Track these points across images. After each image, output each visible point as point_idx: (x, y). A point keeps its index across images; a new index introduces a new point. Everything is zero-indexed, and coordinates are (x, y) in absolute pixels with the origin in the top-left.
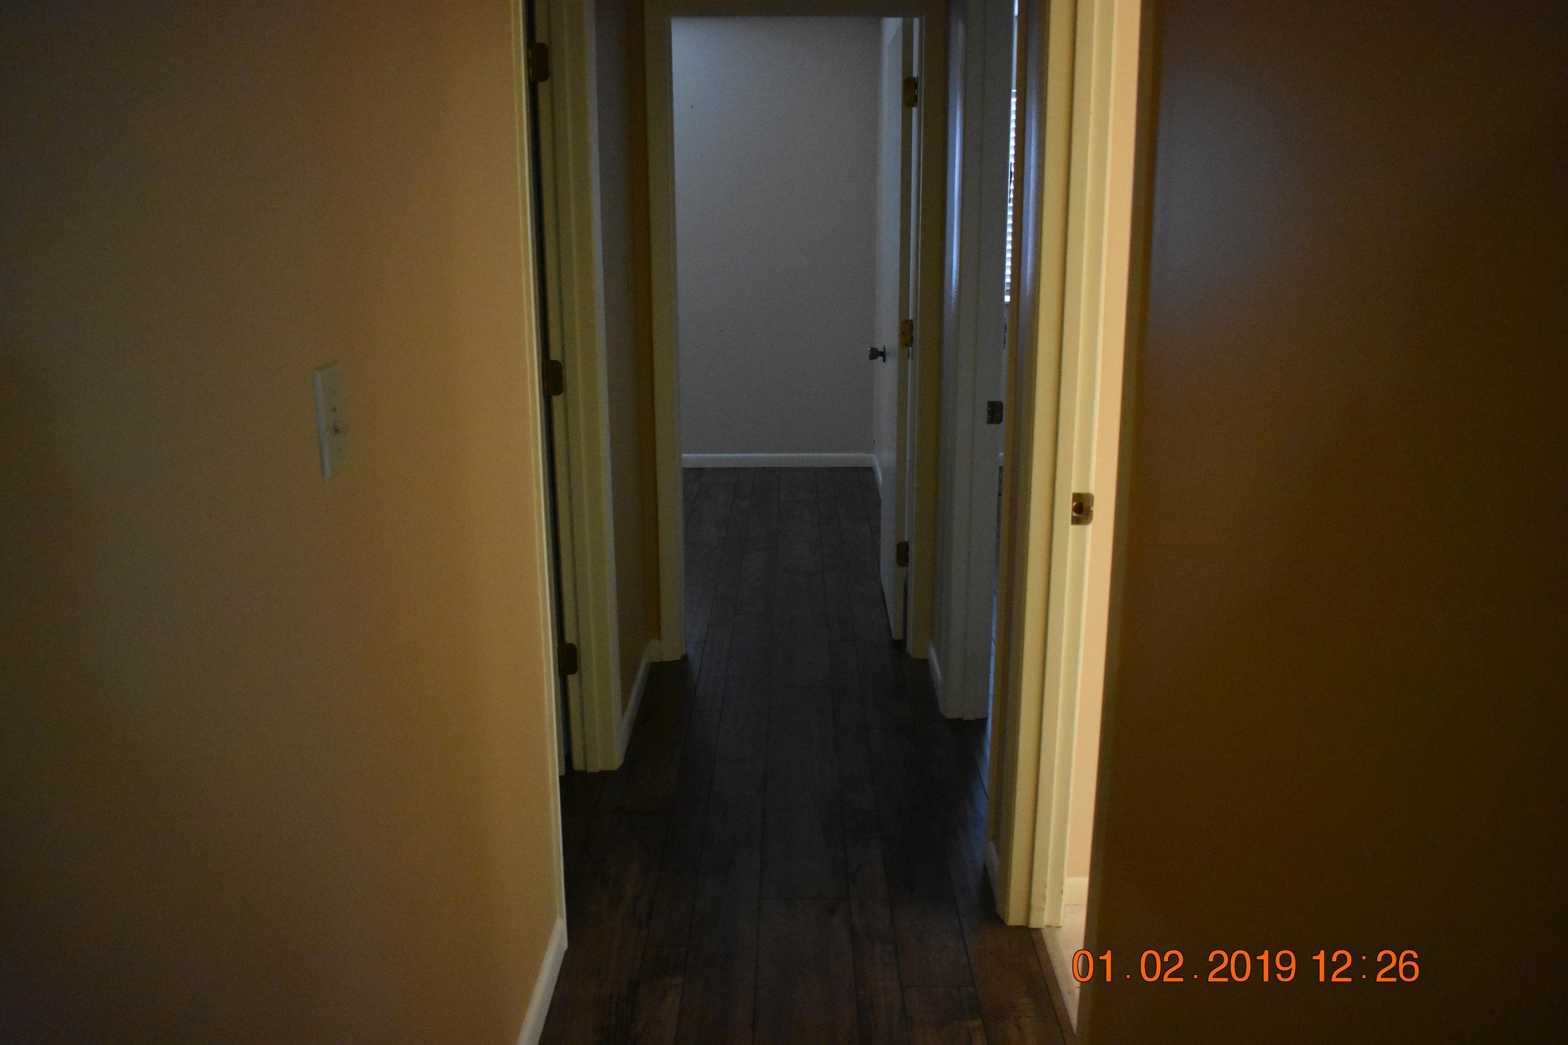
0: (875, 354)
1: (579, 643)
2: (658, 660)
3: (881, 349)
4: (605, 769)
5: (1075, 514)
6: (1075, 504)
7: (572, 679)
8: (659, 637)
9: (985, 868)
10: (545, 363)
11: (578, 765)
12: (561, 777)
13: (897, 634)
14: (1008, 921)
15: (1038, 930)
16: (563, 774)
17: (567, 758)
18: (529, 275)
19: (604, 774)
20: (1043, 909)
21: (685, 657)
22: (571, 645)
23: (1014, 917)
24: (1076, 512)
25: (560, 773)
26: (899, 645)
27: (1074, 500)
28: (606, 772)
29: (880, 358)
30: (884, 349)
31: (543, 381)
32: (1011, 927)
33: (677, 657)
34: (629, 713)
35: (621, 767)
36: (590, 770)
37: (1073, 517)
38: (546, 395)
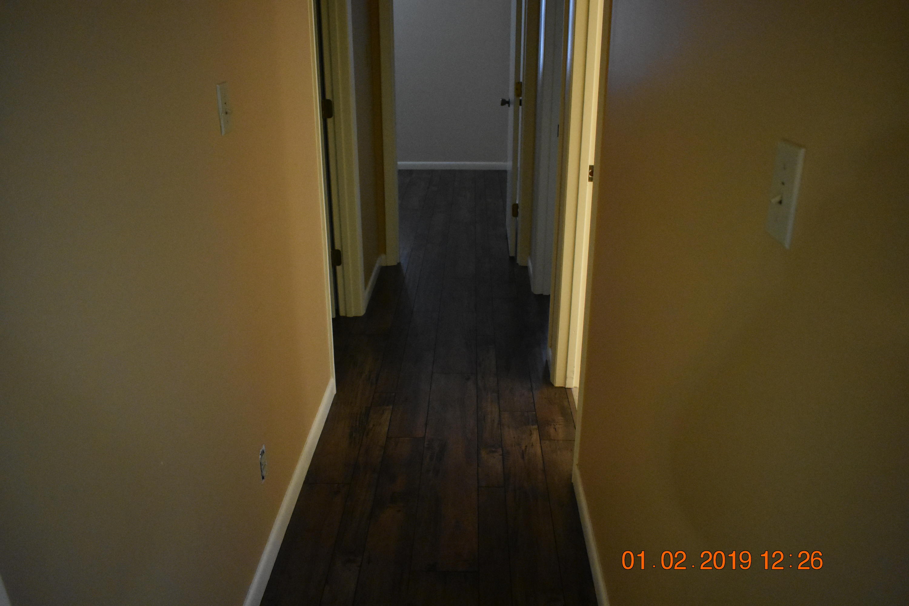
0: (504, 102)
1: (342, 249)
2: (385, 265)
3: (507, 100)
4: (356, 315)
5: (590, 176)
6: (590, 171)
7: (339, 268)
8: (385, 253)
9: (547, 362)
10: (323, 100)
11: (342, 313)
12: (333, 319)
13: (512, 254)
14: (555, 384)
15: (570, 389)
16: (334, 317)
17: (337, 310)
18: (314, 58)
19: (356, 318)
20: (573, 378)
21: (399, 264)
22: (338, 251)
23: (558, 382)
24: (591, 175)
25: (332, 315)
26: (513, 259)
27: (590, 169)
28: (357, 317)
29: (507, 105)
30: (509, 100)
31: (322, 110)
32: (557, 387)
33: (394, 263)
34: (368, 289)
35: (364, 315)
36: (348, 316)
37: (589, 178)
38: (324, 118)
